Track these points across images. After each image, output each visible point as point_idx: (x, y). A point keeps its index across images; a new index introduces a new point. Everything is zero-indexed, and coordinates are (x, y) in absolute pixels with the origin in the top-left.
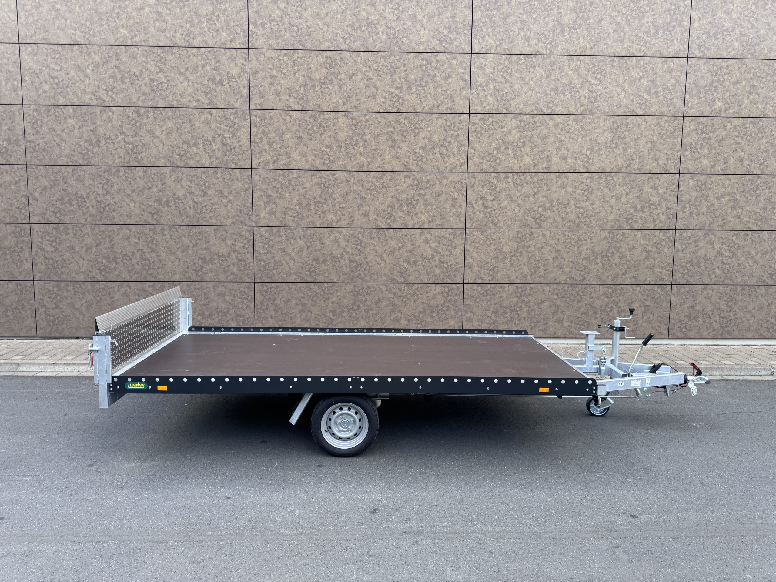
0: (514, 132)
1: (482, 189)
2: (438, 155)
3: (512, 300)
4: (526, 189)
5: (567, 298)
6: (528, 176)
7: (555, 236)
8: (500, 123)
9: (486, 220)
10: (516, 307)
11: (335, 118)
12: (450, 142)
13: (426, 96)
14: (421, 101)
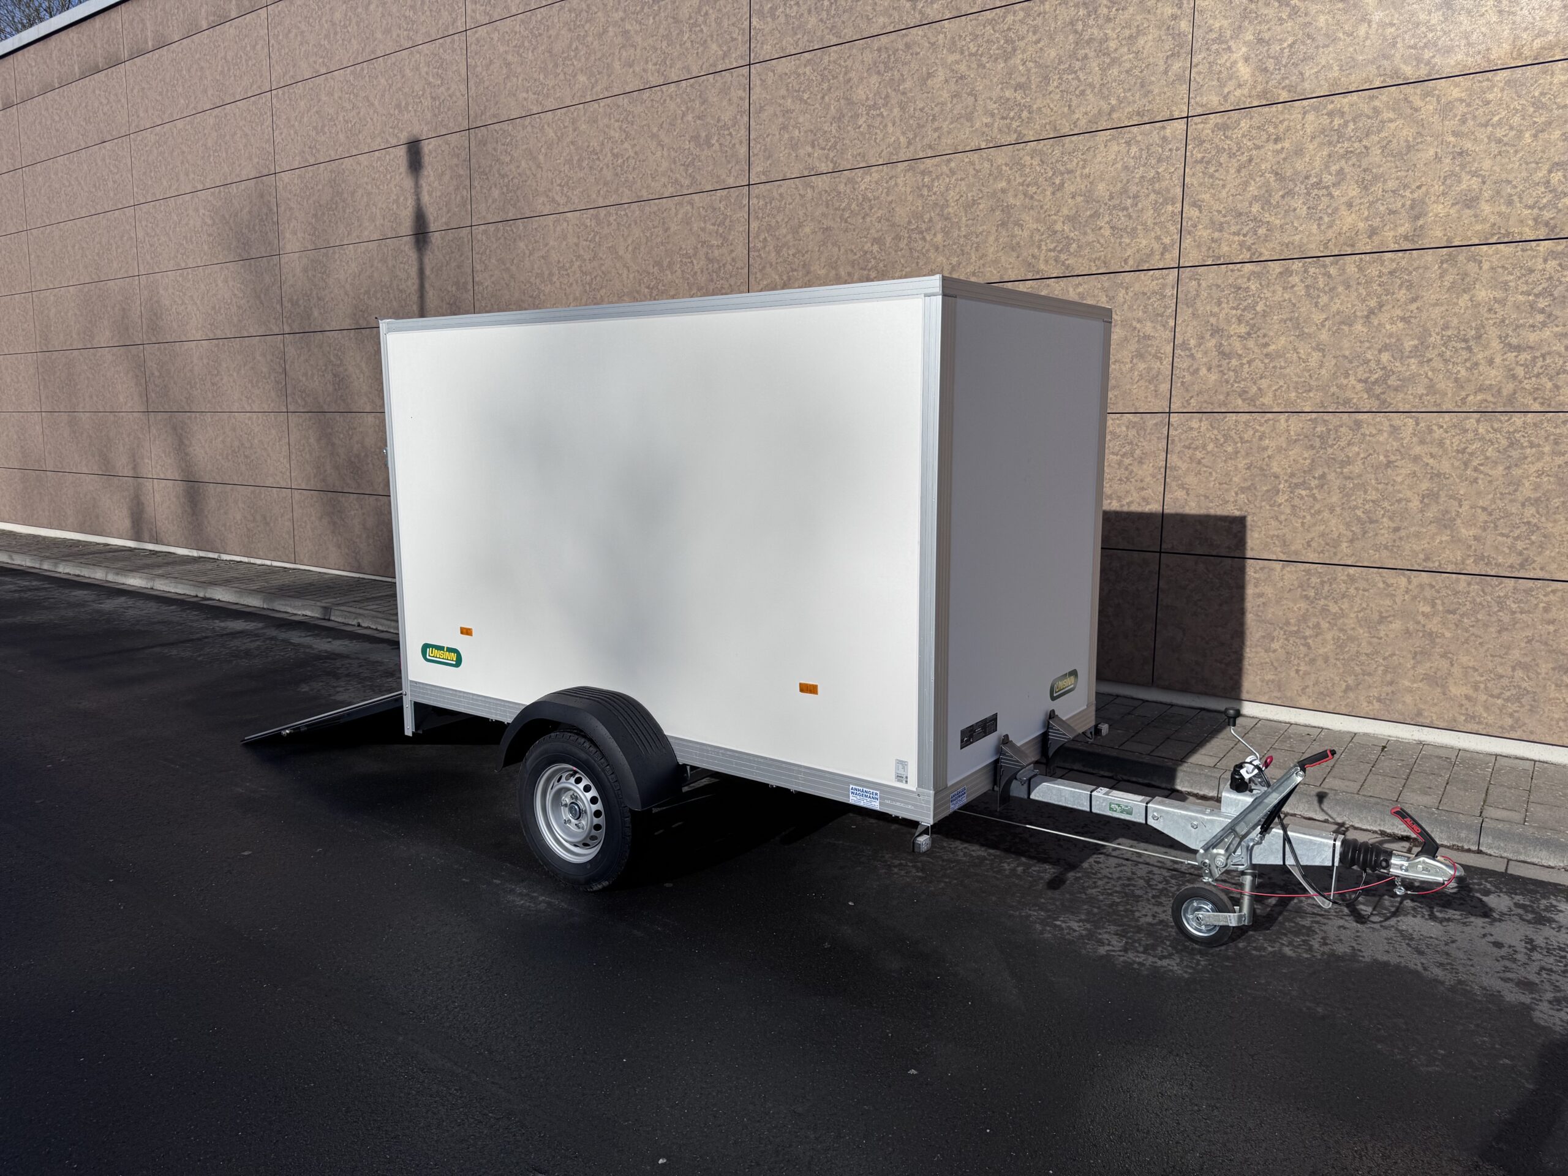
0: (1311, 147)
1: (1216, 309)
2: (1107, 232)
3: (1291, 605)
4: (1345, 302)
5: (1462, 615)
6: (1350, 265)
7: (1431, 431)
8: (1271, 130)
9: (1226, 388)
10: (1303, 625)
11: (891, 178)
12: (1136, 197)
13: (1083, 93)
14: (1070, 106)
